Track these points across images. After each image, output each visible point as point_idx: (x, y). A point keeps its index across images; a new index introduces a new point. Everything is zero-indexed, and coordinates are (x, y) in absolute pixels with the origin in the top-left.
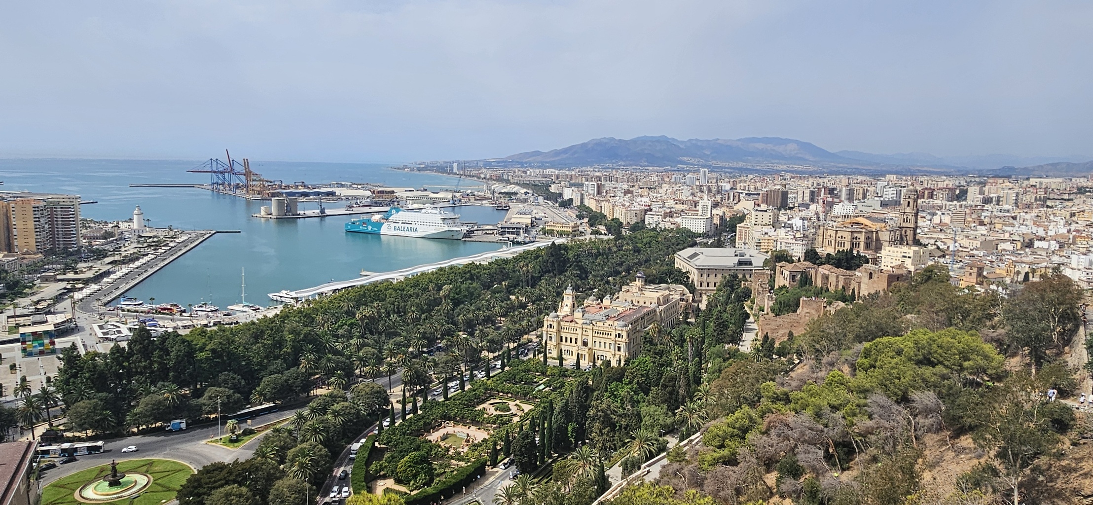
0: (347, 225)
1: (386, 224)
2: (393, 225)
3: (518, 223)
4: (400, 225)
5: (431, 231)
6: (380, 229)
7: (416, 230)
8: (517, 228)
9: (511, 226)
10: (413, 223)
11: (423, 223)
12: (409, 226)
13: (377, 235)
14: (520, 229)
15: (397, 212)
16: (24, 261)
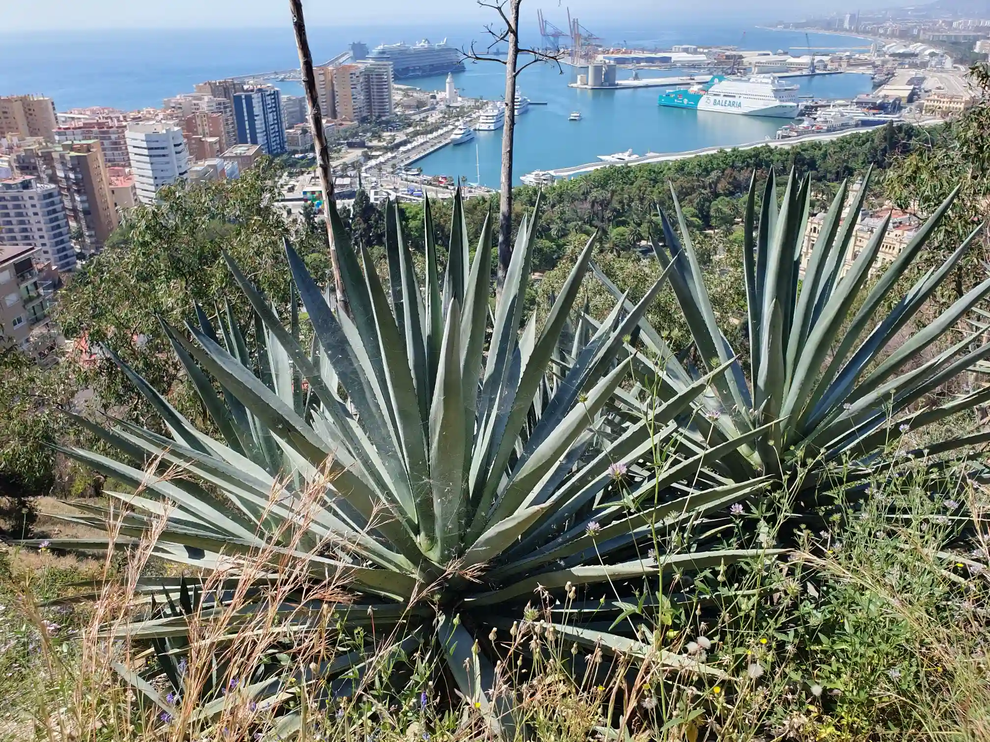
0: (661, 97)
1: (705, 96)
2: (712, 98)
4: (721, 98)
5: (758, 106)
6: (696, 104)
7: (740, 105)
10: (737, 96)
11: (748, 96)
12: (731, 99)
13: (693, 110)
15: (720, 81)
16: (341, 128)
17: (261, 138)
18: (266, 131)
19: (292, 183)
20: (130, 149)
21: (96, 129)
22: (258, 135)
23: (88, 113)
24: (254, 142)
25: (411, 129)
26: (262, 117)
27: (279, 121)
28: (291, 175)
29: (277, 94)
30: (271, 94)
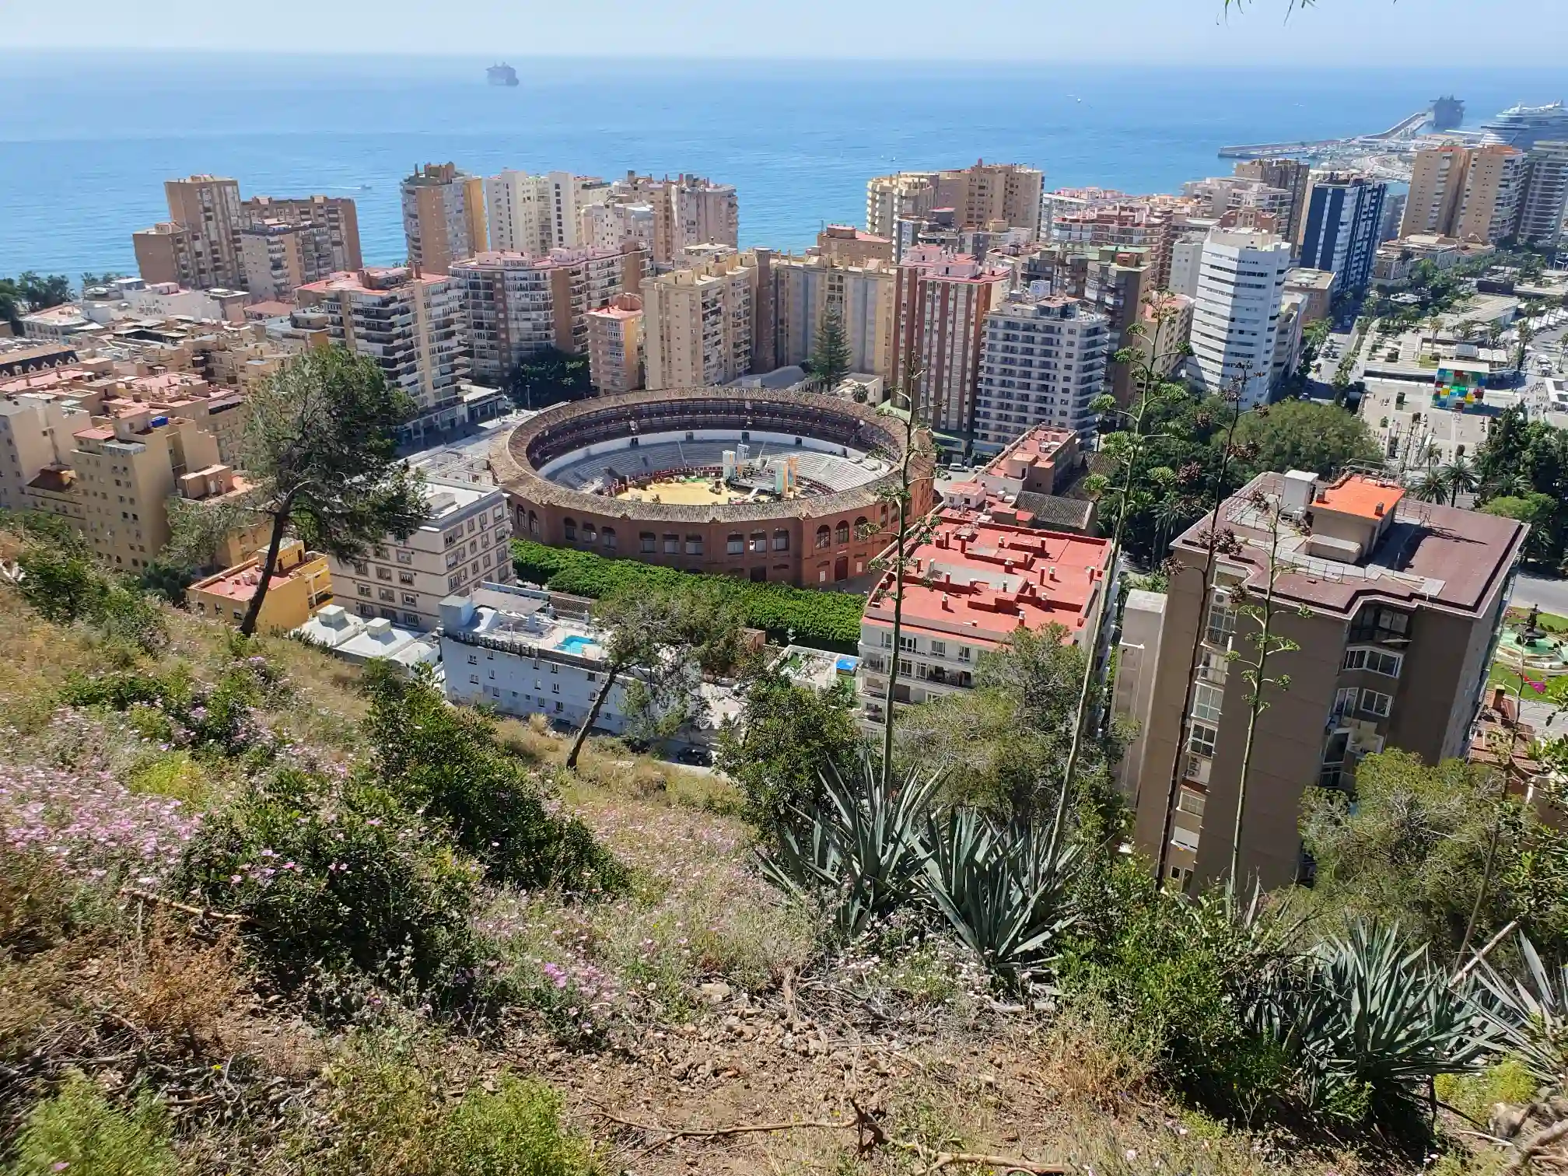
16: (1466, 253)
17: (1338, 261)
18: (1349, 249)
19: (1390, 343)
21: (1115, 226)
22: (1335, 256)
23: (1084, 196)
24: (1326, 266)
26: (1350, 225)
27: (1371, 238)
28: (1385, 330)
29: (1382, 189)
30: (1374, 190)
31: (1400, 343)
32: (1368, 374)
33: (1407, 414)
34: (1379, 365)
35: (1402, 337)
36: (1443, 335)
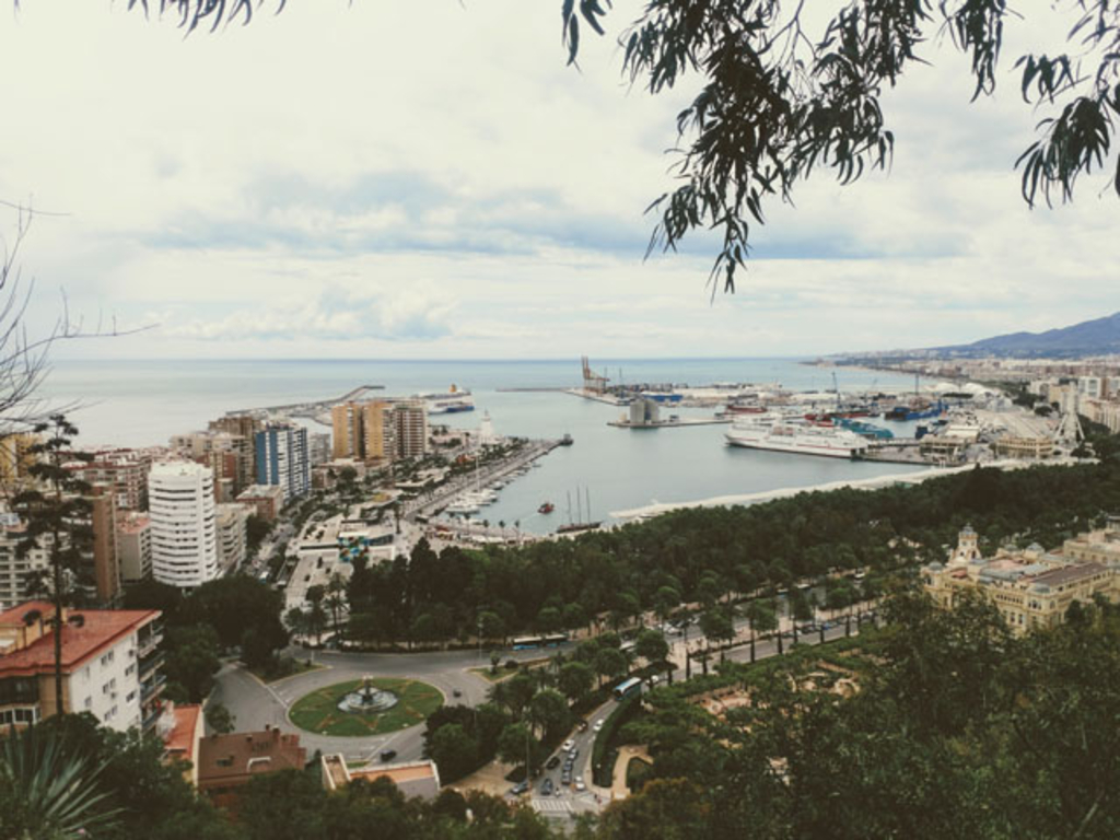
3: (954, 437)
8: (951, 445)
9: (944, 441)
14: (955, 445)
17: (283, 478)
18: (290, 470)
19: (320, 527)
20: (151, 492)
22: (281, 475)
24: (275, 482)
25: (447, 469)
26: (286, 456)
27: (304, 460)
28: (318, 519)
29: (303, 432)
30: (298, 432)
31: (325, 526)
32: (303, 548)
33: (323, 570)
34: (312, 541)
35: (328, 522)
36: (350, 518)
